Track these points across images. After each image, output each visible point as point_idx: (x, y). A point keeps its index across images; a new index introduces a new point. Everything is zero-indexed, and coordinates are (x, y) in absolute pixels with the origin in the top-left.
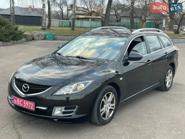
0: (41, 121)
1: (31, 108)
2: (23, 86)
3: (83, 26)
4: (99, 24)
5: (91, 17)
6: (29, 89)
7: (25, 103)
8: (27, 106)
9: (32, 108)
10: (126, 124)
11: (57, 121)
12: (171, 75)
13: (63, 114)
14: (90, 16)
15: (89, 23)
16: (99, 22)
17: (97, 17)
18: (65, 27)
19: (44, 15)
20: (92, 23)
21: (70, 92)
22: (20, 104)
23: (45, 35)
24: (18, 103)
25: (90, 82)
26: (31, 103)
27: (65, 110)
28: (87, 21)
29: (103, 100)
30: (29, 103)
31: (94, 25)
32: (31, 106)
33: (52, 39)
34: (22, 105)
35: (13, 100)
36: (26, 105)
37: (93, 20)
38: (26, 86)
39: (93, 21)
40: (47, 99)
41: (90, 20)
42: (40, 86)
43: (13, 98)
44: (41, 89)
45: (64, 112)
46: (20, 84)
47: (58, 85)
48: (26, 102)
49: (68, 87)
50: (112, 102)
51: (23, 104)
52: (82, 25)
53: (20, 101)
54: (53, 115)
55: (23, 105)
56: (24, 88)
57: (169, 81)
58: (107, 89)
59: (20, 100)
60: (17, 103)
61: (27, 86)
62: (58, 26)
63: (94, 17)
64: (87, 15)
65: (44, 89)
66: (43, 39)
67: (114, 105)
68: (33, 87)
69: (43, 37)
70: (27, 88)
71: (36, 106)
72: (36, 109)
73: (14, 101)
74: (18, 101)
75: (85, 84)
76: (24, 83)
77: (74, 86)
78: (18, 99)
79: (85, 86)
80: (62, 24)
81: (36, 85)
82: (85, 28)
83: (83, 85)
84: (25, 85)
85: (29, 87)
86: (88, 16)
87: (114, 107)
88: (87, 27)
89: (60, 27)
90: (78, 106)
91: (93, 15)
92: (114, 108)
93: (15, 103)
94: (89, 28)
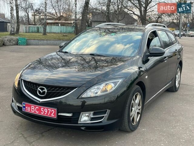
0: (56, 132)
1: (52, 115)
2: (38, 89)
3: (53, 31)
4: (70, 30)
5: (60, 22)
6: (47, 92)
7: (42, 110)
8: (45, 114)
9: (54, 116)
10: (156, 129)
11: (85, 129)
12: (179, 74)
13: (91, 121)
14: (59, 20)
15: (59, 28)
16: (70, 27)
17: (66, 22)
18: (32, 32)
19: (12, 19)
20: (62, 28)
21: (98, 94)
22: (35, 112)
23: (18, 40)
24: (32, 111)
25: (120, 80)
26: (51, 110)
27: (94, 115)
28: (56, 26)
29: (133, 102)
30: (49, 110)
31: (64, 30)
32: (51, 113)
33: (25, 44)
34: (38, 112)
35: (24, 107)
36: (45, 112)
37: (63, 24)
38: (42, 89)
39: (62, 26)
40: (67, 104)
41: (60, 25)
42: (62, 88)
43: (24, 105)
44: (63, 91)
45: (92, 118)
46: (33, 88)
47: (84, 85)
48: (44, 108)
49: (96, 87)
50: (139, 105)
51: (40, 111)
52: (51, 30)
53: (35, 109)
54: (79, 122)
55: (40, 113)
56: (39, 92)
57: (178, 80)
58: (136, 89)
59: (35, 107)
60: (30, 111)
61: (44, 89)
62: (25, 32)
63: (64, 22)
64: (56, 19)
65: (67, 91)
66: (15, 45)
67: (140, 107)
68: (52, 90)
69: (14, 42)
70: (45, 92)
71: (58, 113)
72: (58, 116)
73: (26, 109)
74: (32, 108)
75: (115, 83)
76: (39, 86)
77: (102, 86)
78: (32, 106)
79: (115, 85)
80: (29, 30)
81: (56, 87)
82: (54, 33)
83: (113, 85)
84: (40, 88)
85: (47, 91)
86: (57, 21)
87: (141, 109)
88: (57, 32)
89: (26, 32)
90: (110, 110)
91: (62, 19)
92: (140, 111)
93: (28, 111)
94: (59, 33)
